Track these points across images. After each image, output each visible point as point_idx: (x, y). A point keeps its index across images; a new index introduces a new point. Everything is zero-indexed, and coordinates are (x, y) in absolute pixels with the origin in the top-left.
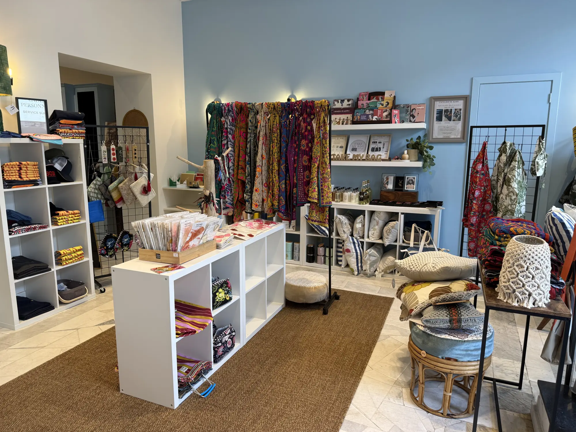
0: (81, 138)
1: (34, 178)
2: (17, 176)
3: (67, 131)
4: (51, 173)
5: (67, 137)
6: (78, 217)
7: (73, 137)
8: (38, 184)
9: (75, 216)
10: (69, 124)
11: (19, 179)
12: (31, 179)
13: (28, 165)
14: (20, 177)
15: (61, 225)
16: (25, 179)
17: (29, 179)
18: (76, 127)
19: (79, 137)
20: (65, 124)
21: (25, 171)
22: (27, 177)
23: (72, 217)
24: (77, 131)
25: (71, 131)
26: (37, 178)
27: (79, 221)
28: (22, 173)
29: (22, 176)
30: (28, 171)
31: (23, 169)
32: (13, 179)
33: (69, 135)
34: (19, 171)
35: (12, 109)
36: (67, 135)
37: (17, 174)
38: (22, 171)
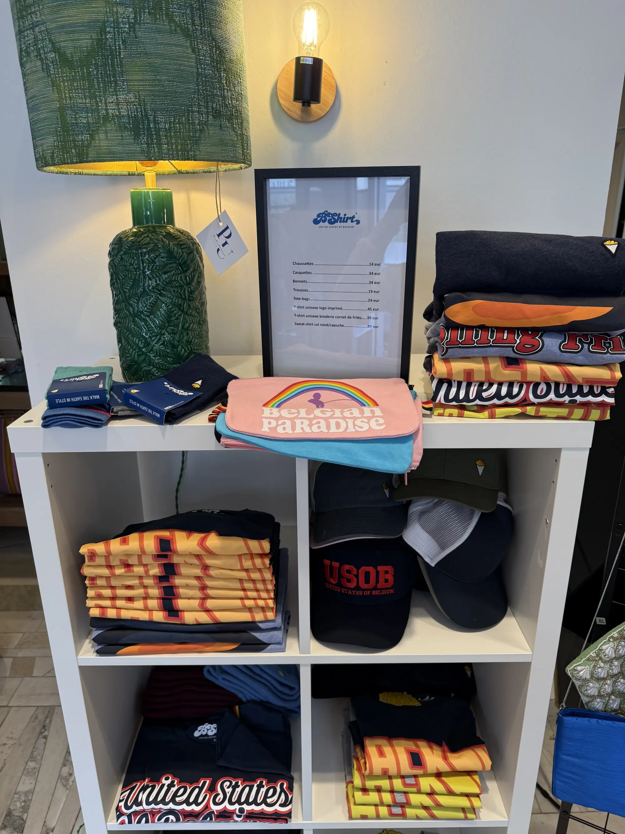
0: (579, 412)
1: (245, 617)
2: (153, 603)
3: (488, 373)
4: (367, 574)
5: (481, 409)
6: (464, 802)
7: (518, 410)
8: (259, 644)
9: (451, 793)
10: (511, 330)
11: (159, 616)
12: (224, 617)
13: (211, 553)
14: (169, 608)
15: (364, 817)
16: (189, 618)
17: (213, 618)
18: (553, 343)
19: (564, 411)
20: (483, 328)
21: (195, 582)
22: (207, 611)
23: (431, 794)
24: (553, 371)
25: (511, 373)
26: (259, 617)
27: (466, 818)
28: (182, 591)
29: (181, 603)
30: (209, 583)
31: (184, 570)
32: (126, 614)
33: (498, 395)
34: (161, 579)
35: (222, 239)
36: (479, 396)
37: (155, 592)
38: (178, 581)
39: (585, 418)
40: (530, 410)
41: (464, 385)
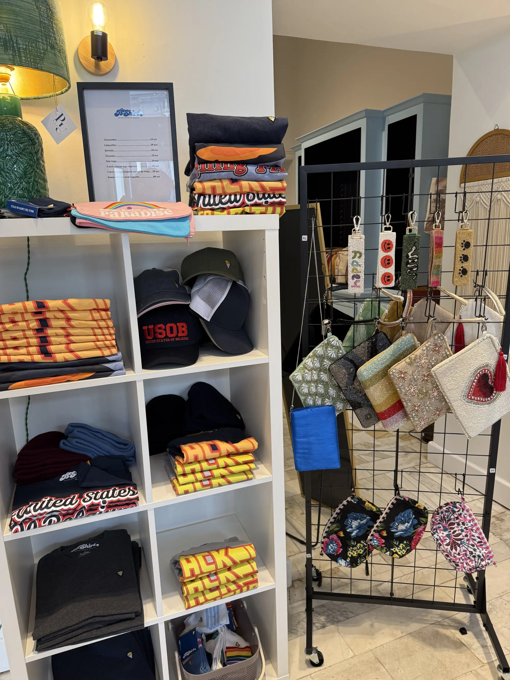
0: (270, 209)
1: (97, 353)
2: (33, 349)
3: (223, 188)
4: (171, 328)
5: (223, 209)
6: (245, 467)
7: (241, 209)
8: (108, 372)
9: (238, 464)
10: (232, 163)
11: (38, 358)
12: (84, 355)
13: (73, 309)
14: (45, 352)
15: (186, 492)
16: (60, 357)
17: (76, 356)
18: (252, 169)
19: (263, 209)
20: (217, 162)
21: (61, 332)
22: (71, 351)
23: (226, 466)
24: (255, 185)
25: (235, 188)
26: (107, 352)
27: (248, 479)
28: (53, 339)
29: (52, 348)
30: (71, 331)
31: (54, 323)
32: (14, 359)
33: (230, 201)
34: (38, 331)
35: (59, 122)
36: (220, 202)
37: (34, 341)
38: (50, 332)
39: (274, 213)
40: (247, 209)
41: (212, 196)
